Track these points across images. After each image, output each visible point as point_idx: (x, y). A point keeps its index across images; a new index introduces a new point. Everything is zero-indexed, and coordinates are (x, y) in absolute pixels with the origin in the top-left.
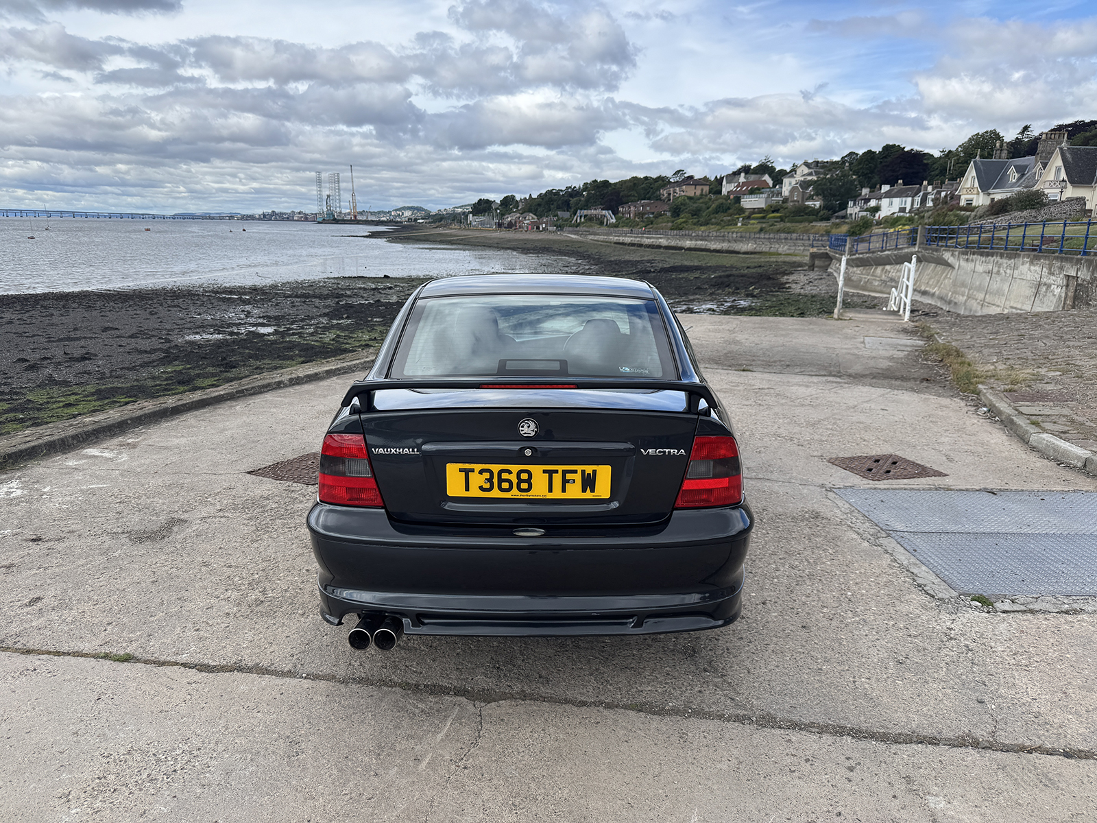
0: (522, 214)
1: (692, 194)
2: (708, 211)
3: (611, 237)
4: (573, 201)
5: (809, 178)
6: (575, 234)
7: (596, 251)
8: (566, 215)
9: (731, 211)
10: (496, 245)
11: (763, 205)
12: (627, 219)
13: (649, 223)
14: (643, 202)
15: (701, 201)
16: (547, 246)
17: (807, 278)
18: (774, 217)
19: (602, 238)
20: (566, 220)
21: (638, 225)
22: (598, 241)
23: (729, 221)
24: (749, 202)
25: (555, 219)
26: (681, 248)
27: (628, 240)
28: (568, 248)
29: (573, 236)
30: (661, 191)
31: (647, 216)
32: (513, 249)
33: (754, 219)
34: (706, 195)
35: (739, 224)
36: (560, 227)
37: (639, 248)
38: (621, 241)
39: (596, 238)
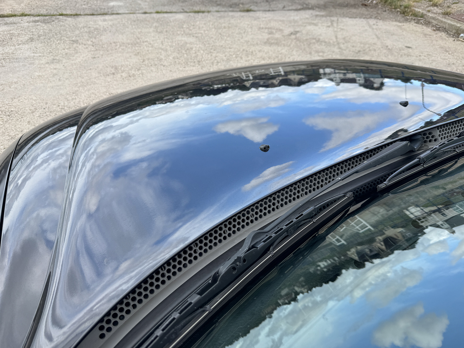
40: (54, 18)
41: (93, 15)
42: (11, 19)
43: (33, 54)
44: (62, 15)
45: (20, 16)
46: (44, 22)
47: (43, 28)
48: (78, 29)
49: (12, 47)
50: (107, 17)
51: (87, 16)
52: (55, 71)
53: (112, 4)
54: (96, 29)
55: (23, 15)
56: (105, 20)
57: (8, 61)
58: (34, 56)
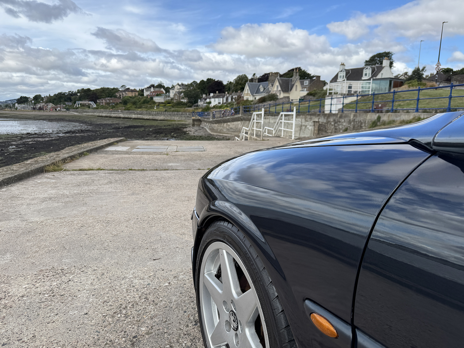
0: (46, 103)
1: (131, 96)
2: (139, 103)
3: (95, 114)
4: (72, 97)
5: (181, 90)
6: (76, 112)
7: (89, 120)
8: (70, 104)
9: (150, 103)
10: (33, 118)
11: (163, 101)
12: (102, 105)
13: (114, 107)
14: (108, 98)
15: (136, 98)
16: (62, 118)
17: (194, 129)
18: (169, 106)
19: (90, 114)
20: (71, 106)
21: (108, 108)
22: (89, 115)
23: (150, 107)
24: (157, 99)
25: (64, 105)
26: (131, 118)
27: (104, 115)
28: (73, 119)
29: (75, 113)
30: (116, 94)
31: (111, 104)
32: (44, 120)
33: (161, 106)
34: (137, 96)
35: (155, 108)
36: (68, 109)
37: (110, 118)
38: (101, 115)
39: (88, 114)
40: (125, 172)
41: (157, 170)
42: (90, 172)
43: (114, 190)
44: (130, 170)
45: (97, 170)
46: (117, 173)
47: (117, 177)
48: (147, 177)
49: (95, 187)
50: (168, 171)
51: (152, 171)
52: (137, 199)
53: (170, 164)
54: (162, 177)
55: (99, 169)
56: (167, 173)
57: (94, 194)
58: (116, 191)
